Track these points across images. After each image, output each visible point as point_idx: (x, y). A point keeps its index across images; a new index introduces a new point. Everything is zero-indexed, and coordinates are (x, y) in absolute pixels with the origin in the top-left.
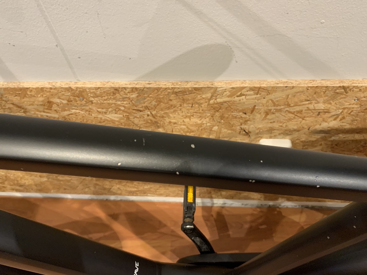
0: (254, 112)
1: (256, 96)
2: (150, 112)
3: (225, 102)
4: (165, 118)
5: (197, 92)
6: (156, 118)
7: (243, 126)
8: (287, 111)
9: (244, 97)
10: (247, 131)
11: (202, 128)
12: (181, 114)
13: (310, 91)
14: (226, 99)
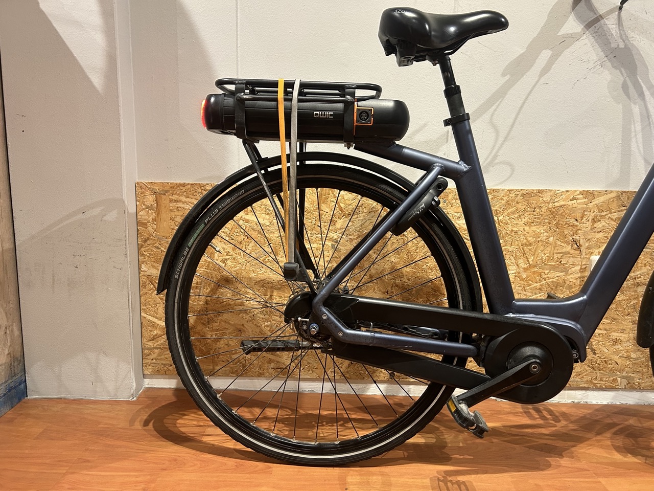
0: (584, 219)
1: (585, 200)
2: (498, 218)
3: (561, 206)
4: (508, 226)
5: (540, 194)
6: (501, 224)
7: (575, 237)
8: (610, 217)
9: (575, 201)
10: (578, 245)
11: (539, 239)
12: (524, 220)
13: (624, 195)
14: (562, 203)
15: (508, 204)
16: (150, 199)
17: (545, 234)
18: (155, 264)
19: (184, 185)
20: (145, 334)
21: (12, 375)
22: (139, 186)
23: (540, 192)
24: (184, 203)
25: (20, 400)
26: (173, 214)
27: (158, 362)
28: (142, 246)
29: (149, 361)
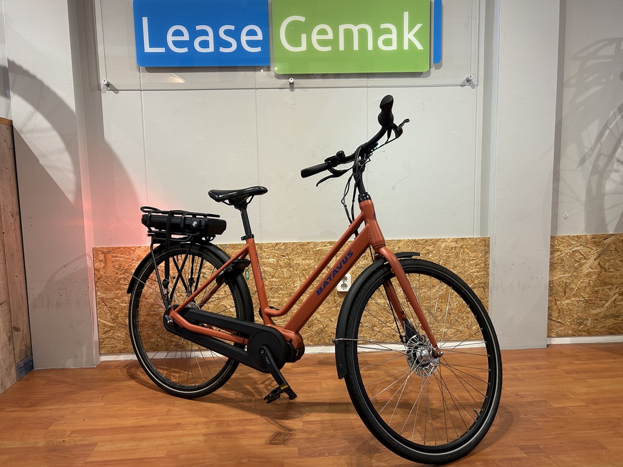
9: (326, 247)
14: (320, 248)
15: (293, 250)
16: (101, 257)
17: (313, 264)
18: (105, 292)
19: (120, 248)
20: (100, 331)
21: (27, 357)
22: (93, 249)
23: (308, 243)
24: (120, 257)
25: (30, 370)
26: (114, 263)
27: (108, 346)
28: (97, 282)
29: (103, 346)
